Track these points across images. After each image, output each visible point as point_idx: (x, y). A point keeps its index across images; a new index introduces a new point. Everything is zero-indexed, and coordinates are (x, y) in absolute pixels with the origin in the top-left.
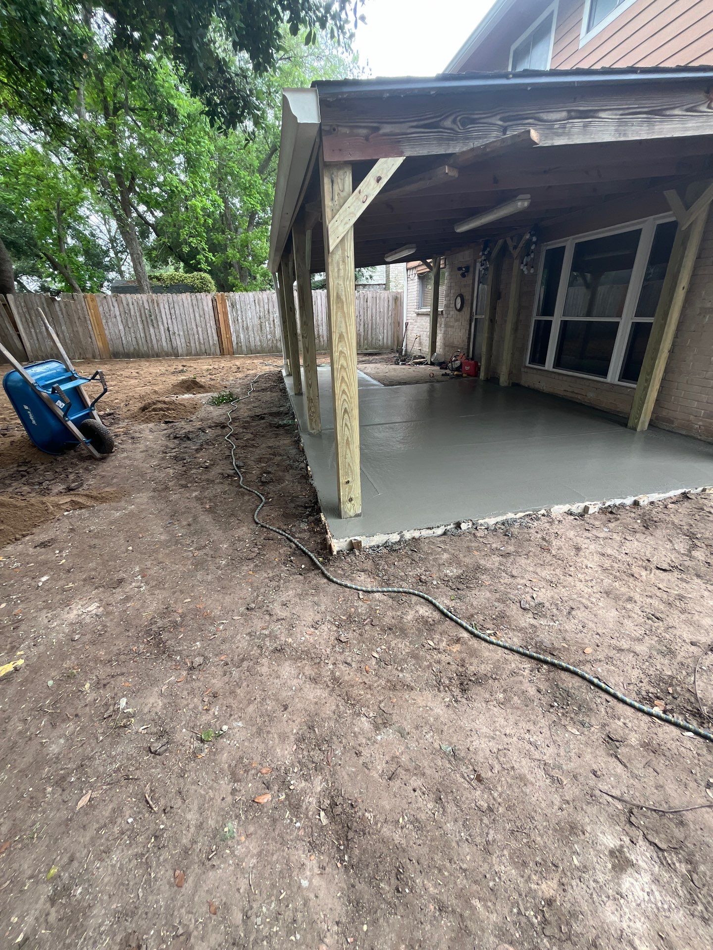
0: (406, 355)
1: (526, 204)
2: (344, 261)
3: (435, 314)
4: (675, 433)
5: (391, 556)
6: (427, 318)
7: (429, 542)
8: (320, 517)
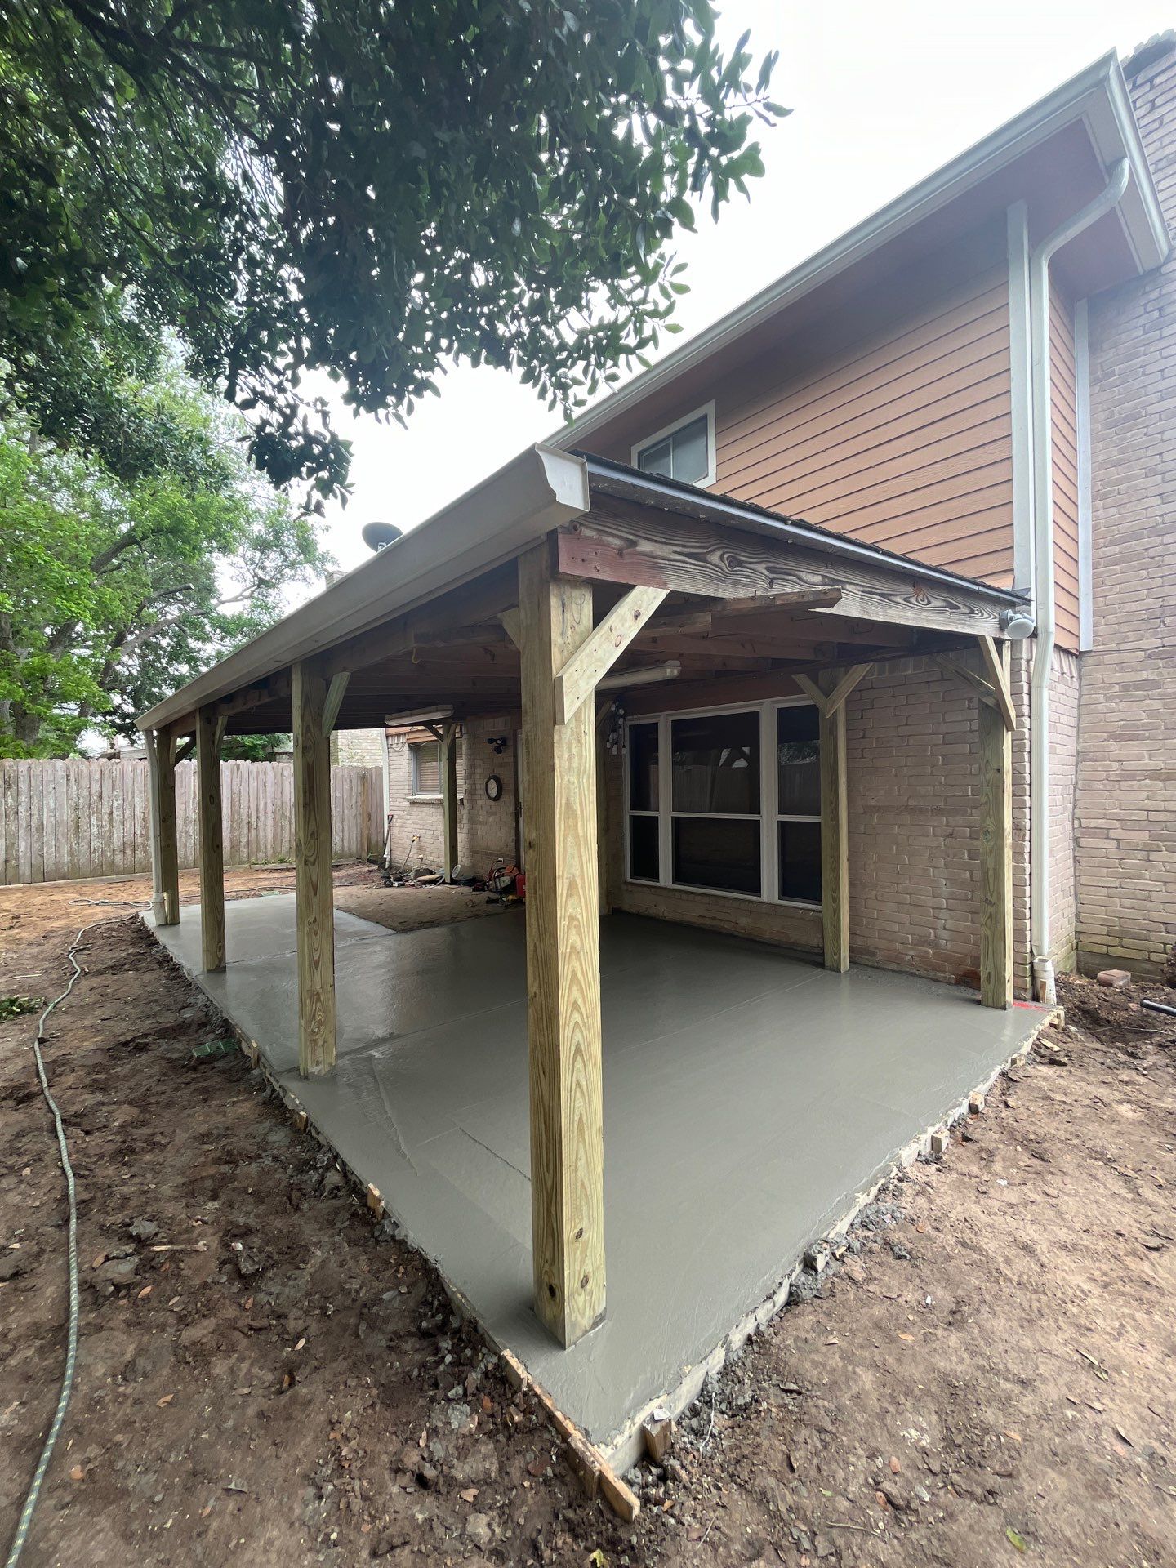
1: (676, 672)
2: (579, 741)
3: (453, 804)
4: (883, 969)
5: (758, 1440)
6: (432, 810)
7: (795, 1341)
8: (502, 1364)
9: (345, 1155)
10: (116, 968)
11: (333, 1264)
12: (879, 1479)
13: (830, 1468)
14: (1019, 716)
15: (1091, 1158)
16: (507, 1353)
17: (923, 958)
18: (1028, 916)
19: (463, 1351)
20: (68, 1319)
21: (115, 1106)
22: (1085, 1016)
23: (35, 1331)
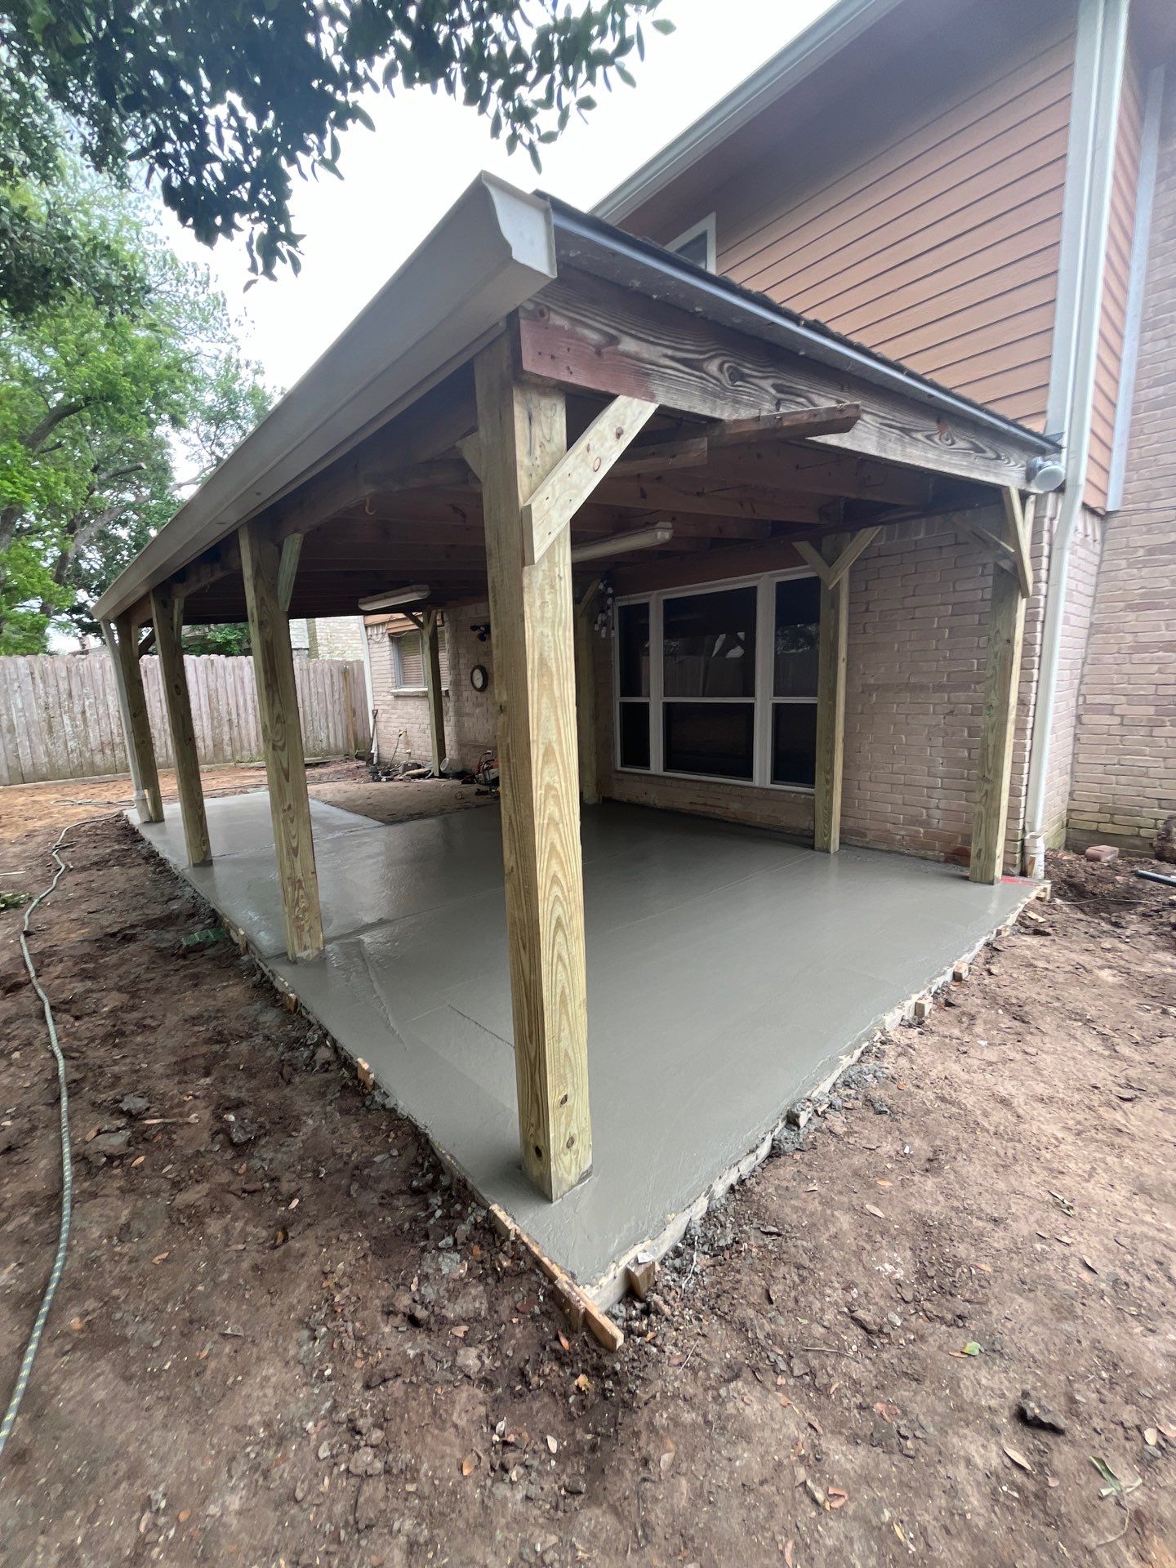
0: (379, 763)
1: (667, 535)
2: (552, 587)
3: (438, 697)
4: (873, 849)
5: (738, 1277)
6: (417, 702)
7: (776, 1190)
8: (491, 1218)
9: (335, 1032)
10: (102, 864)
11: (325, 1131)
12: (854, 1308)
13: (806, 1300)
14: (1037, 581)
15: (1070, 1019)
16: (495, 1208)
17: (914, 837)
18: (1024, 793)
19: (453, 1205)
20: (62, 1189)
21: (104, 993)
22: (1071, 889)
23: (30, 1199)
